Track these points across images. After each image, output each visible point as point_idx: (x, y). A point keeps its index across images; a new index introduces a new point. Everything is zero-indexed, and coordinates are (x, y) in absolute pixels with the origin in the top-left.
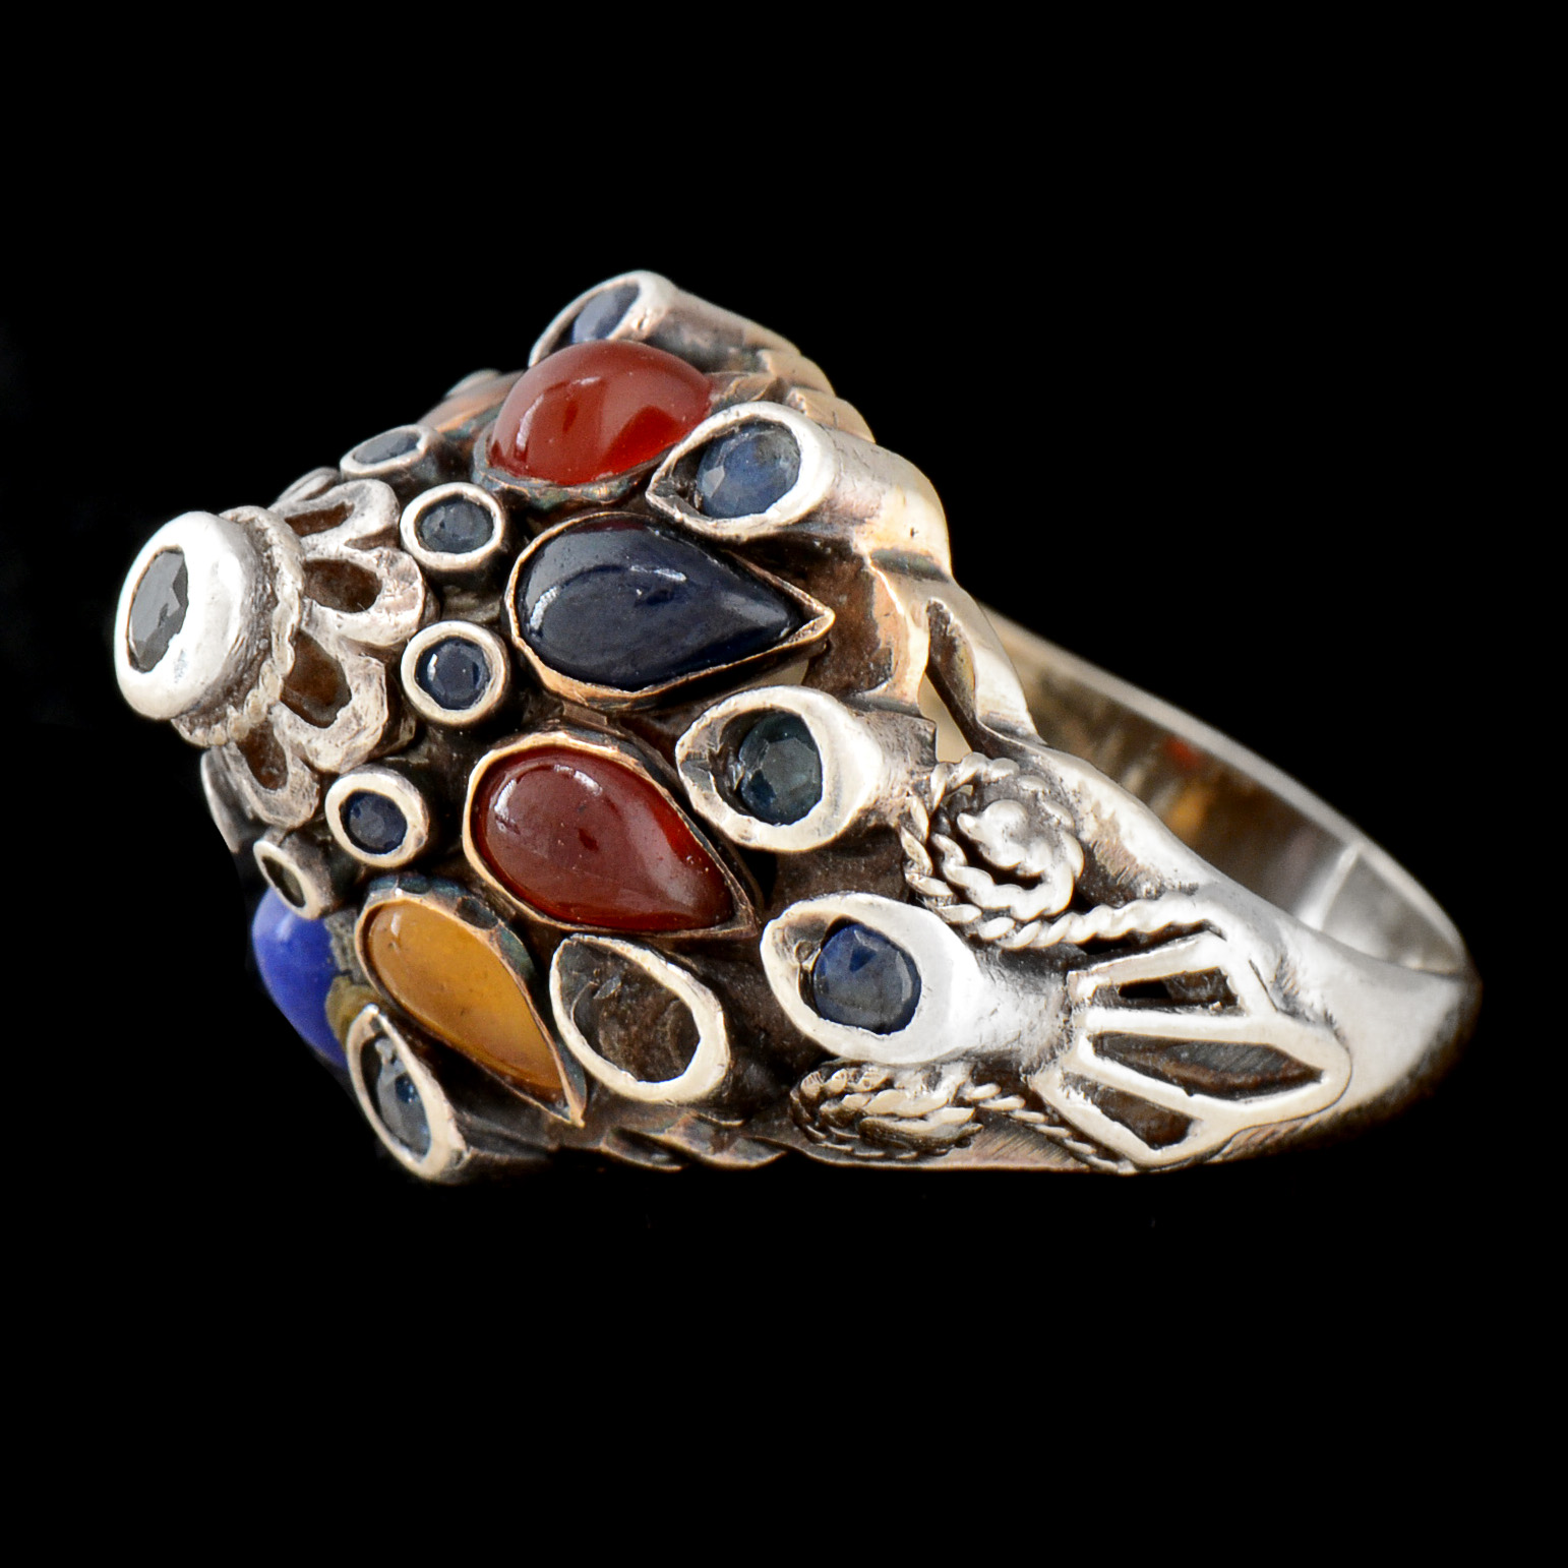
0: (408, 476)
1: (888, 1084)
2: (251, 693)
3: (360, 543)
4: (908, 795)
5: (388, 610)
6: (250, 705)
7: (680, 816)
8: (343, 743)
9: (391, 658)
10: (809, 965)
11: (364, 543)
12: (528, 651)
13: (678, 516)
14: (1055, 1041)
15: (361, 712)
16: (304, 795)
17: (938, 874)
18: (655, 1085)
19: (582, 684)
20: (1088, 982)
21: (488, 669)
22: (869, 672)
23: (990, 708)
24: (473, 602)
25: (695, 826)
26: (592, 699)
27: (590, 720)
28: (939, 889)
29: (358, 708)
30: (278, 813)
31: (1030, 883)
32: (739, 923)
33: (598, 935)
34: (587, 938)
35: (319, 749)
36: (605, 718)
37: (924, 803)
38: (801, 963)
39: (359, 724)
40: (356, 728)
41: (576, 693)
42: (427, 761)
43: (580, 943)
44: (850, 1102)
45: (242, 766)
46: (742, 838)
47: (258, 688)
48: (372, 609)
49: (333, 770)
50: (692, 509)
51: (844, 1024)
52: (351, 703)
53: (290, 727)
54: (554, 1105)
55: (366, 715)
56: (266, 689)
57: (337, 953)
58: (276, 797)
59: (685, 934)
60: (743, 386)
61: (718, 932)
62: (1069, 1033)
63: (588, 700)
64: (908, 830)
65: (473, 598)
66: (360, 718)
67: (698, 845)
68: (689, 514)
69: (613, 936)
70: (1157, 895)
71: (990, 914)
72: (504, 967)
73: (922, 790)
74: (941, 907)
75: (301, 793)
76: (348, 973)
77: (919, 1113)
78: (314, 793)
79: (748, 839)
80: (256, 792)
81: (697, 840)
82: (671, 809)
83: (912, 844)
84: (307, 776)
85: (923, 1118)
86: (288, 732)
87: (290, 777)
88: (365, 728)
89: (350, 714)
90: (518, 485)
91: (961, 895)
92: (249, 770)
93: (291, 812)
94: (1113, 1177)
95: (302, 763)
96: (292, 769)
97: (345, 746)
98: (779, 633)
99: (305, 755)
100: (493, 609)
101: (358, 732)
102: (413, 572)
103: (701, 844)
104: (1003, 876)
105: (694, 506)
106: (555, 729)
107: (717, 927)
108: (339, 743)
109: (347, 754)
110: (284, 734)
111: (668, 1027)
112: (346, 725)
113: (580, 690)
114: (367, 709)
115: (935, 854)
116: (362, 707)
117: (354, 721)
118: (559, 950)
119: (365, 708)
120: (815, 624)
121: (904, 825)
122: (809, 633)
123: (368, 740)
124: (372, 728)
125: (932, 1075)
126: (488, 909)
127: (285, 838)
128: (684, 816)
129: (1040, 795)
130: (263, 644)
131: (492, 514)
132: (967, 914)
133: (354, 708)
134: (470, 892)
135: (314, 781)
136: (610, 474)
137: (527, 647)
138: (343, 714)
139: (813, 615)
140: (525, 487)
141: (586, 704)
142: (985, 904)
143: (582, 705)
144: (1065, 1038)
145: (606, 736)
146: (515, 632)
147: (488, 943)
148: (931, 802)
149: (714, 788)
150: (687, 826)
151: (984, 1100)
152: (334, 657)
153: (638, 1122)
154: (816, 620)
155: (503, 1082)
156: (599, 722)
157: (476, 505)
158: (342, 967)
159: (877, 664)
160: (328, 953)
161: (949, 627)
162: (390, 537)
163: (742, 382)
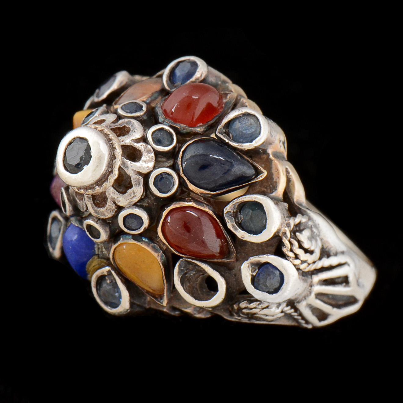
0: (142, 118)
1: (267, 307)
2: (105, 183)
3: (135, 140)
4: (285, 227)
5: (145, 162)
6: (104, 186)
7: (222, 228)
8: (128, 200)
9: (146, 177)
10: (254, 274)
11: (136, 141)
12: (185, 178)
13: (227, 141)
14: (306, 295)
15: (135, 191)
16: (111, 211)
17: (291, 250)
18: (201, 302)
19: (200, 189)
20: (316, 278)
21: (174, 183)
22: (270, 188)
23: (298, 199)
24: (165, 160)
25: (225, 231)
26: (201, 193)
27: (198, 198)
28: (291, 255)
29: (134, 190)
30: (99, 214)
31: (312, 252)
32: (231, 259)
33: (193, 259)
34: (188, 260)
35: (120, 200)
36: (202, 198)
37: (289, 229)
38: (252, 273)
39: (134, 195)
40: (133, 196)
41: (198, 191)
42: (147, 205)
43: (186, 261)
44: (254, 311)
45: (90, 200)
46: (242, 237)
47: (107, 182)
48: (141, 161)
49: (123, 206)
50: (230, 139)
51: (261, 291)
52: (132, 189)
53: (112, 193)
54: (157, 299)
55: (137, 192)
56: (110, 183)
57: (96, 249)
58: (100, 210)
59: (216, 260)
60: (231, 97)
61: (225, 260)
62: (310, 293)
63: (200, 193)
64: (285, 237)
65: (166, 159)
66: (135, 193)
67: (225, 236)
68: (230, 141)
69: (197, 260)
70: (336, 254)
71: (303, 262)
72: (159, 264)
73: (288, 225)
74: (291, 260)
75: (110, 211)
76: (98, 255)
77: (272, 315)
78: (114, 211)
79: (244, 238)
80: (93, 208)
81: (225, 235)
82: (219, 226)
83: (286, 242)
84: (113, 207)
85: (273, 316)
86: (111, 194)
87: (107, 206)
88: (136, 196)
89: (132, 191)
90: (177, 126)
91: (297, 257)
92: (92, 201)
93: (104, 215)
94: (306, 329)
95: (113, 203)
96: (108, 203)
97: (129, 200)
98: (252, 177)
99: (115, 201)
100: (170, 162)
101: (133, 197)
102: (151, 151)
103: (226, 236)
104: (306, 251)
105: (230, 138)
106: (190, 201)
107: (225, 259)
108: (127, 199)
109: (129, 203)
110: (110, 194)
111: (198, 282)
112: (130, 195)
113: (199, 191)
114: (138, 191)
115: (291, 244)
116: (136, 190)
117: (133, 194)
118: (179, 262)
119: (137, 190)
120: (262, 175)
121: (284, 236)
122: (261, 178)
123: (136, 200)
124: (138, 196)
125: (279, 305)
126: (159, 248)
127: (98, 221)
128: (223, 229)
129: (313, 226)
130: (110, 170)
131: (173, 135)
132: (297, 262)
133: (133, 190)
134: (154, 243)
135: (115, 208)
136: (201, 124)
137: (185, 177)
138: (129, 191)
139: (262, 172)
140: (178, 126)
141: (200, 195)
142: (302, 259)
143: (198, 195)
144: (309, 294)
145: (204, 204)
146: (181, 172)
147: (157, 257)
148: (290, 229)
149: (234, 222)
150: (223, 231)
151: (286, 311)
152: (129, 175)
153: (179, 305)
154: (262, 174)
155: (144, 292)
156: (201, 199)
157: (167, 132)
158: (97, 253)
159: (273, 186)
160: (94, 249)
161: (289, 175)
162: (144, 139)
163: (230, 96)
